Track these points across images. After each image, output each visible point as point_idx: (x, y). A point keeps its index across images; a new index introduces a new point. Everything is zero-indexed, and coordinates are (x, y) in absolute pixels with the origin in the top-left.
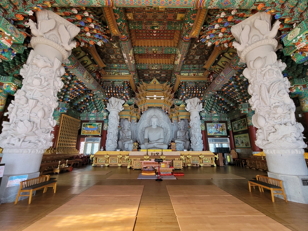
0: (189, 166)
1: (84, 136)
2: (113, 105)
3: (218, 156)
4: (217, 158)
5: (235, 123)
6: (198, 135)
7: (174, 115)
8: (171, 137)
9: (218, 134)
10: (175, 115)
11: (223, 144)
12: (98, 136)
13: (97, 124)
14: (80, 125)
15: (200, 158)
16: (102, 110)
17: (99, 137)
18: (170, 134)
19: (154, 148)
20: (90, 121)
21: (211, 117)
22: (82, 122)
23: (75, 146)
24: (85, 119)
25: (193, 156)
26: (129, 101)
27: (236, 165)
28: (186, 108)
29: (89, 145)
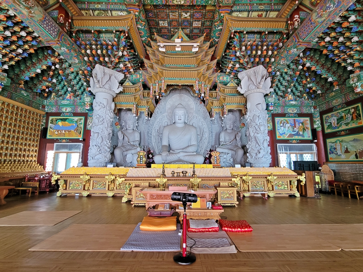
0: (247, 197)
1: (53, 141)
2: (99, 81)
3: (305, 178)
4: (301, 181)
5: (332, 116)
6: (261, 138)
7: (216, 103)
8: (209, 142)
9: (296, 137)
10: (218, 103)
11: (304, 155)
12: (77, 141)
13: (76, 118)
14: (44, 121)
15: (268, 181)
16: (84, 93)
17: (80, 141)
18: (208, 138)
19: (179, 161)
20: (63, 113)
21: (285, 105)
22: (48, 115)
23: (35, 159)
24: (54, 110)
25: (254, 177)
26: (132, 76)
27: (334, 193)
28: (239, 89)
29: (62, 157)
